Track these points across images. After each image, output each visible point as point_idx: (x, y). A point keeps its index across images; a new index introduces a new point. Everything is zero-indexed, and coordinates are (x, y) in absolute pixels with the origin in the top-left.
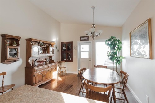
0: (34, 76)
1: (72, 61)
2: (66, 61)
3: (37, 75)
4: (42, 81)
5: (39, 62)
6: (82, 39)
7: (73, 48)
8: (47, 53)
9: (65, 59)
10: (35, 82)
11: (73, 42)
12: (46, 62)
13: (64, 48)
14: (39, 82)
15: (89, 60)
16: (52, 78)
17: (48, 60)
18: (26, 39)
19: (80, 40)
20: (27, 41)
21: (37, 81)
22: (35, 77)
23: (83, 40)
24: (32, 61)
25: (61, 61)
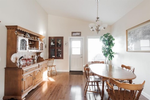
0: (22, 80)
1: (62, 58)
2: (55, 58)
3: (26, 79)
4: (32, 86)
5: (25, 59)
6: (74, 34)
7: (64, 44)
8: (35, 48)
9: (54, 56)
10: (23, 89)
11: (63, 37)
12: (34, 60)
13: (52, 44)
14: (29, 87)
15: (81, 56)
16: (42, 80)
17: (36, 57)
18: (6, 26)
19: (72, 36)
20: (8, 29)
21: (26, 86)
22: (23, 82)
23: (74, 36)
24: (15, 60)
25: (49, 58)
